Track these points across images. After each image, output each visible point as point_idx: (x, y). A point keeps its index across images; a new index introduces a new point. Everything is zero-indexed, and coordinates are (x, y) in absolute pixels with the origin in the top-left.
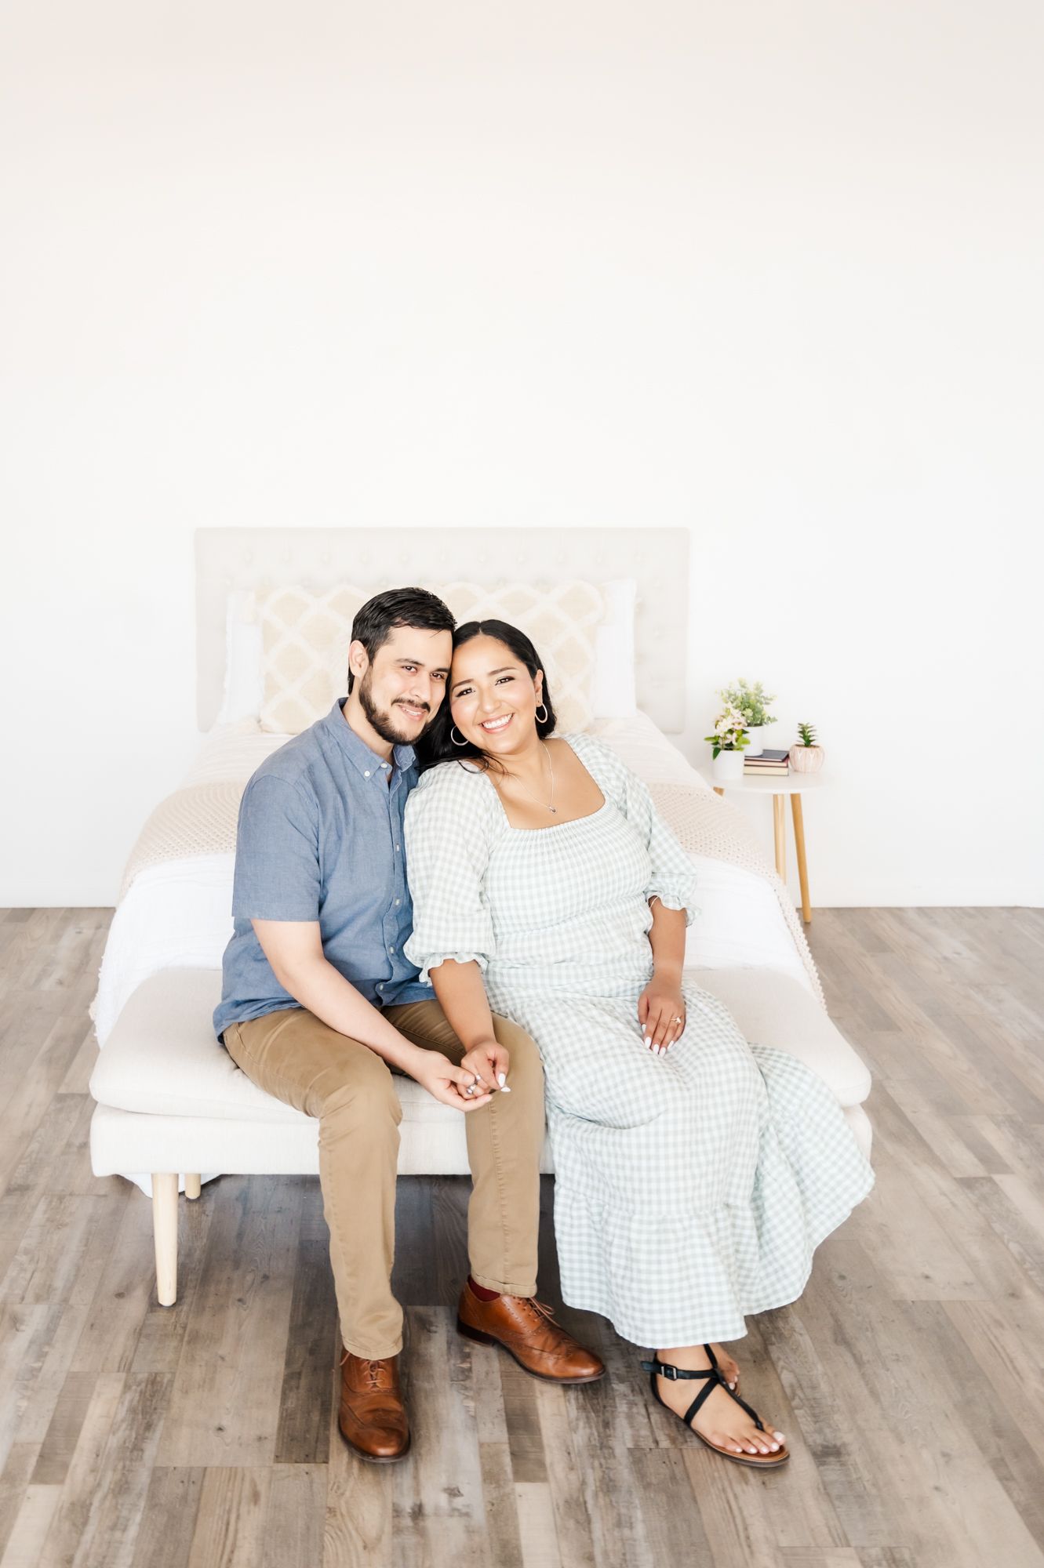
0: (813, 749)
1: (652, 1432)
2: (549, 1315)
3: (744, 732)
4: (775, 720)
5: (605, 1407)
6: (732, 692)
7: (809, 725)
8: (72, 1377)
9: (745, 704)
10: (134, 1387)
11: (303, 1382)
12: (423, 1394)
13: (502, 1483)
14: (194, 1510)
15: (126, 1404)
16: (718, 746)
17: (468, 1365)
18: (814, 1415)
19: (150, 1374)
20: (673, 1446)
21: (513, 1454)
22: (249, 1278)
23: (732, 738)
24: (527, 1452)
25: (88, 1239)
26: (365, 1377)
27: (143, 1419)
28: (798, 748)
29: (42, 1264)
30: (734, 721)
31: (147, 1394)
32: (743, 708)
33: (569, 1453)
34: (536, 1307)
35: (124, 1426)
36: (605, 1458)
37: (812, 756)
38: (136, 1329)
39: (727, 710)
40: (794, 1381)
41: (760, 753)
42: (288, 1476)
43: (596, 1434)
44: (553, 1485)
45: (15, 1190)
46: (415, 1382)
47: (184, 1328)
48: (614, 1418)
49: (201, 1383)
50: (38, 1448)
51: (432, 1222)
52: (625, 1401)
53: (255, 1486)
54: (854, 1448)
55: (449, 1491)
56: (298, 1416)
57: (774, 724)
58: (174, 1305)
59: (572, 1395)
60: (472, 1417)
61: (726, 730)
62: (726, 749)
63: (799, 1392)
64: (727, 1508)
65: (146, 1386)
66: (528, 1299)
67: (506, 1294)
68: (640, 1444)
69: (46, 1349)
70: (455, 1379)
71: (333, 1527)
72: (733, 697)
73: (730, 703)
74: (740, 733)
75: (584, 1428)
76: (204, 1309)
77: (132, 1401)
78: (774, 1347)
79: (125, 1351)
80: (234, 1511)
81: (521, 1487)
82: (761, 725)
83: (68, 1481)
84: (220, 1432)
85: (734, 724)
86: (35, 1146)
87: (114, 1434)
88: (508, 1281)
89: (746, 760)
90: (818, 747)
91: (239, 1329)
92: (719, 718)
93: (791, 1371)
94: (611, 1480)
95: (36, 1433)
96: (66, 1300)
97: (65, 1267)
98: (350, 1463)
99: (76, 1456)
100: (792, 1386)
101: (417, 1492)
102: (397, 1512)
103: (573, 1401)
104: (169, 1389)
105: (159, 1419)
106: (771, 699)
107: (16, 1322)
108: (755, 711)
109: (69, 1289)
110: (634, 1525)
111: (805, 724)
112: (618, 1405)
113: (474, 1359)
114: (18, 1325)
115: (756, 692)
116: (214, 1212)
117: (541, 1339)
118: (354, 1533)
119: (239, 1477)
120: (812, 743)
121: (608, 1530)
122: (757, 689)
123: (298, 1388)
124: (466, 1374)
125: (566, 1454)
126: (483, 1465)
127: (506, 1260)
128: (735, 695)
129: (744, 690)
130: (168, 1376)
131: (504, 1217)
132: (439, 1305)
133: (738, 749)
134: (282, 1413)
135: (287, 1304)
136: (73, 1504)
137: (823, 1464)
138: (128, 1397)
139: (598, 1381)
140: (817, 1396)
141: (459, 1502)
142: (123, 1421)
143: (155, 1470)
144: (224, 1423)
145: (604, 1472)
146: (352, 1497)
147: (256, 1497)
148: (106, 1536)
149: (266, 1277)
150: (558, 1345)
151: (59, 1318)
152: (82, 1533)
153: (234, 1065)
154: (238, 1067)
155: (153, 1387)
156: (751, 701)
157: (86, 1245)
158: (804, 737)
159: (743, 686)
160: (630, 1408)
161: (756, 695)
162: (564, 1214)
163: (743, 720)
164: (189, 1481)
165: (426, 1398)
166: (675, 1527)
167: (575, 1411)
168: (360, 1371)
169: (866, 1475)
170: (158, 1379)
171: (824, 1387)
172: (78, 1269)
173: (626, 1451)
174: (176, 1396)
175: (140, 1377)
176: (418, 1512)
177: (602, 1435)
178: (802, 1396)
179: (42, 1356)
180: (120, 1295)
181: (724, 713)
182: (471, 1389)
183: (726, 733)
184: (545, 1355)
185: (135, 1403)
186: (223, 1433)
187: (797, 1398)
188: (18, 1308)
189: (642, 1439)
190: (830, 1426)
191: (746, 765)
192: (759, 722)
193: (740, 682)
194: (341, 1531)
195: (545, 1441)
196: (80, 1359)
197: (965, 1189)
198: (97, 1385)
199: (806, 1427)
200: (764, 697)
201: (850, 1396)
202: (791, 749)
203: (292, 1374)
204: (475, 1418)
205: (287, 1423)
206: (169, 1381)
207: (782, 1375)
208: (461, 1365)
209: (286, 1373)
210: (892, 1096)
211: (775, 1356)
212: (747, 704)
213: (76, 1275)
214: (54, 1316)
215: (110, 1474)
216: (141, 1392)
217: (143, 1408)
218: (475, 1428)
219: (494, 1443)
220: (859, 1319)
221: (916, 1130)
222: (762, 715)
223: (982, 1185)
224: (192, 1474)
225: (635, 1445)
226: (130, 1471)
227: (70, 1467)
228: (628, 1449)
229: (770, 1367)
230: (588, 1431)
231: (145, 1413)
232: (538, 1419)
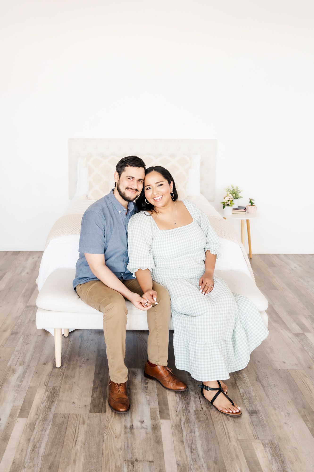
0: (254, 206)
1: (201, 406)
2: (171, 371)
3: (233, 201)
4: (242, 197)
5: (187, 398)
6: (229, 189)
8: (30, 387)
9: (233, 193)
10: (48, 391)
11: (98, 390)
12: (134, 394)
13: (157, 420)
14: (66, 426)
15: (46, 395)
16: (225, 205)
17: (147, 386)
18: (249, 402)
19: (53, 387)
20: (207, 410)
21: (160, 411)
22: (83, 360)
23: (229, 203)
24: (164, 411)
26: (117, 388)
27: (51, 399)
28: (249, 206)
29: (22, 355)
30: (230, 197)
31: (52, 393)
33: (177, 411)
34: (167, 369)
35: (45, 401)
36: (187, 413)
37: (253, 208)
38: (49, 374)
39: (228, 194)
40: (244, 392)
41: (237, 207)
42: (94, 417)
43: (185, 406)
44: (172, 420)
45: (14, 333)
46: (131, 390)
47: (64, 374)
48: (190, 402)
49: (68, 390)
50: (20, 407)
51: (137, 344)
52: (193, 397)
53: (84, 419)
54: (261, 411)
55: (141, 422)
56: (97, 400)
57: (242, 198)
58: (60, 367)
59: (178, 395)
61: (227, 200)
62: (227, 206)
63: (245, 395)
64: (223, 428)
65: (52, 390)
66: (165, 367)
67: (158, 365)
68: (197, 409)
69: (23, 379)
70: (143, 390)
71: (107, 432)
72: (229, 190)
73: (228, 192)
74: (231, 201)
75: (181, 404)
76: (69, 368)
78: (238, 382)
79: (46, 380)
80: (78, 426)
81: (162, 421)
82: (238, 199)
83: (29, 417)
84: (74, 404)
85: (229, 198)
86: (20, 321)
87: (42, 404)
88: (159, 361)
89: (233, 209)
90: (255, 206)
91: (80, 374)
92: (225, 197)
93: (243, 389)
94: (189, 419)
95: (20, 403)
96: (29, 365)
97: (28, 356)
98: (112, 413)
99: (31, 410)
100: (243, 393)
101: (132, 422)
102: (125, 427)
103: (178, 396)
104: (59, 391)
105: (56, 400)
106: (241, 191)
107: (14, 371)
108: (236, 195)
109: (30, 362)
110: (195, 432)
111: (251, 199)
112: (191, 398)
113: (149, 384)
114: (14, 372)
116: (72, 340)
117: (169, 378)
118: (113, 433)
119: (79, 416)
120: (253, 204)
121: (188, 433)
122: (237, 188)
123: (97, 391)
124: (147, 388)
125: (176, 412)
126: (151, 415)
127: (159, 355)
128: (230, 190)
129: (233, 188)
130: (58, 388)
131: (158, 342)
132: (139, 368)
133: (231, 206)
134: (92, 399)
135: (94, 367)
136: (30, 424)
137: (252, 416)
138: (47, 393)
139: (186, 391)
140: (251, 396)
141: (144, 425)
142: (45, 400)
143: (54, 414)
144: (75, 401)
145: (187, 417)
146: (112, 423)
147: (84, 423)
148: (40, 433)
149: (88, 360)
150: (174, 380)
151: (27, 370)
152: (33, 432)
153: (79, 297)
154: (80, 298)
155: (54, 391)
156: (235, 192)
157: (35, 350)
158: (251, 203)
160: (195, 399)
161: (236, 190)
162: (176, 342)
163: (232, 197)
164: (64, 417)
165: (135, 395)
166: (207, 433)
167: (179, 400)
168: (115, 387)
169: (264, 419)
170: (56, 388)
171: (253, 394)
172: (32, 357)
173: (193, 411)
174: (61, 393)
175: (50, 387)
176: (132, 428)
177: (186, 406)
178: (246, 396)
179: (21, 381)
180: (44, 364)
181: (226, 195)
182: (148, 393)
183: (227, 201)
184: (170, 383)
185: (49, 395)
186: (75, 404)
187: (244, 396)
188: (15, 367)
189: (198, 408)
190: (254, 405)
191: (233, 211)
192: (237, 198)
193: (232, 186)
194: (109, 432)
195: (170, 408)
196: (33, 382)
197: (296, 337)
198: (38, 390)
199: (247, 405)
200: (238, 190)
201: (260, 396)
202: (247, 206)
203: (95, 387)
204: (149, 401)
205: (93, 401)
206: (59, 389)
207: (240, 390)
208: (145, 386)
209: (93, 387)
210: (275, 309)
211: (238, 385)
212: (234, 193)
213: (32, 358)
214: (25, 370)
215: (41, 415)
216: (51, 392)
217: (51, 396)
218: (149, 404)
219: (155, 408)
220: (264, 374)
221: (282, 319)
222: (238, 196)
223: (301, 335)
224: (65, 416)
225: (196, 409)
226: (47, 414)
227: (30, 413)
228: (194, 410)
229: (236, 387)
230: (182, 405)
231: (52, 398)
232: (168, 401)
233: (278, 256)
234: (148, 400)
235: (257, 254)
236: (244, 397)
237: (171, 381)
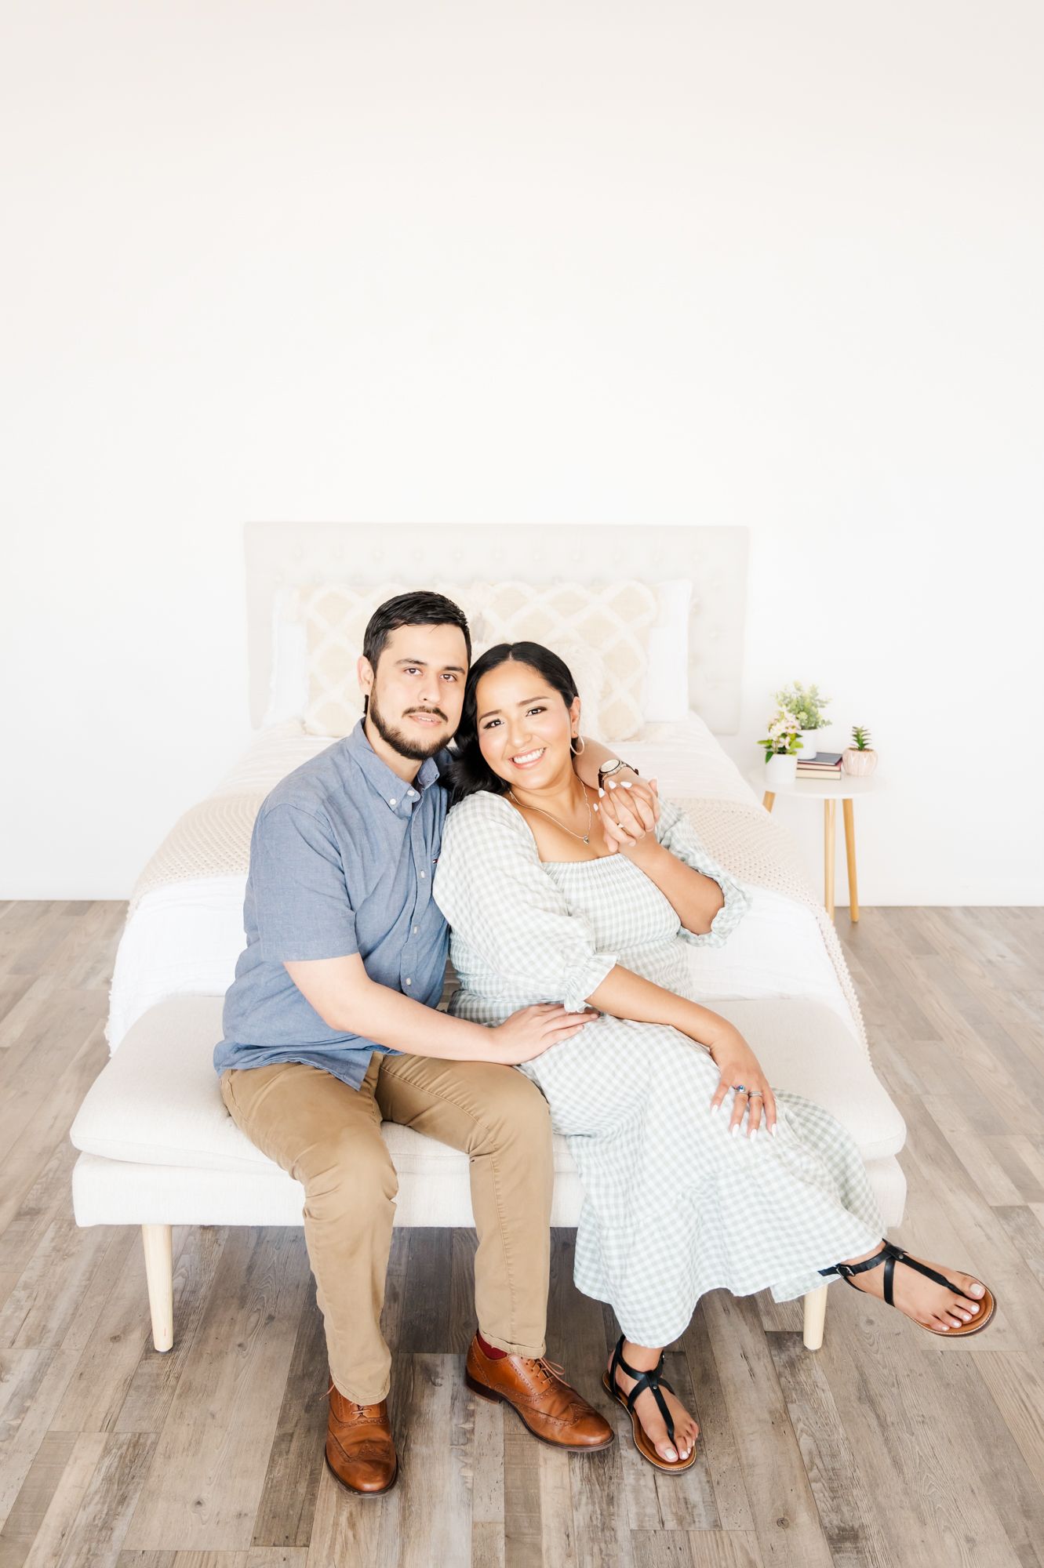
0: (867, 754)
1: (661, 1510)
2: (559, 1376)
3: (798, 736)
4: (829, 723)
5: (611, 1478)
6: (788, 695)
7: (864, 729)
8: (50, 1437)
10: (114, 1451)
11: (295, 1445)
12: (419, 1461)
15: (104, 1469)
16: (771, 750)
17: (471, 1426)
18: (832, 1490)
19: (134, 1434)
20: (680, 1528)
21: (506, 1536)
22: (254, 1319)
23: (785, 742)
24: (524, 1534)
25: (92, 1271)
27: (118, 1490)
28: (851, 752)
29: (40, 1302)
30: (788, 725)
31: (128, 1459)
32: (797, 711)
33: (568, 1536)
34: (545, 1367)
35: (97, 1498)
36: (606, 1542)
37: (865, 760)
38: (126, 1380)
39: (782, 713)
40: (814, 1448)
41: (813, 756)
42: (264, 1563)
43: (599, 1512)
45: (25, 1214)
46: (413, 1445)
47: (178, 1378)
48: (619, 1492)
49: (186, 1447)
52: (632, 1472)
54: (872, 1530)
56: (284, 1487)
57: (828, 727)
58: (171, 1350)
59: (577, 1463)
60: (468, 1489)
61: (780, 734)
62: (779, 753)
63: (817, 1461)
65: (128, 1449)
66: (538, 1360)
67: (513, 1353)
68: (644, 1524)
69: (27, 1404)
70: (456, 1443)
72: (788, 700)
73: (784, 706)
74: (794, 736)
75: (587, 1504)
76: (201, 1355)
77: (110, 1467)
78: (794, 1405)
79: (111, 1407)
82: (815, 728)
84: (199, 1508)
85: (787, 728)
86: (53, 1164)
87: (85, 1508)
88: (514, 1341)
89: (799, 763)
90: (872, 750)
91: (235, 1380)
92: (773, 722)
93: (810, 1436)
96: (58, 1344)
97: (63, 1305)
98: (331, 1547)
99: (40, 1535)
100: (810, 1453)
103: (578, 1471)
104: (151, 1452)
105: (135, 1491)
106: (826, 702)
108: (810, 714)
109: (65, 1329)
111: (859, 727)
112: (626, 1476)
113: (478, 1418)
114: (2, 1374)
115: (811, 695)
116: (227, 1241)
117: (548, 1403)
119: (212, 1562)
120: (866, 747)
122: (812, 692)
123: (288, 1452)
124: (468, 1436)
125: (565, 1537)
126: (474, 1551)
127: (513, 1320)
128: (790, 698)
129: (800, 694)
130: (153, 1437)
131: (510, 1275)
132: (447, 1353)
133: (791, 753)
134: (267, 1484)
135: (289, 1350)
137: (838, 1551)
138: (107, 1462)
140: (837, 1466)
142: (96, 1492)
143: (122, 1554)
144: (204, 1496)
145: (603, 1559)
149: (271, 1318)
150: (564, 1411)
151: (48, 1365)
155: (134, 1449)
156: (806, 704)
157: (89, 1279)
158: (858, 741)
159: (799, 689)
160: (637, 1480)
161: (812, 698)
163: (797, 723)
167: (579, 1483)
170: (142, 1440)
171: (845, 1455)
172: (76, 1309)
173: (629, 1534)
174: (158, 1461)
175: (122, 1437)
177: (605, 1513)
178: (821, 1466)
179: (22, 1411)
180: (115, 1339)
181: (777, 717)
182: (471, 1455)
183: (779, 737)
184: (552, 1419)
185: (113, 1469)
186: (202, 1508)
188: (8, 1353)
189: (647, 1519)
190: (849, 1504)
191: (798, 769)
192: (813, 725)
193: (796, 685)
195: (544, 1521)
196: (63, 1417)
197: (1000, 1219)
198: (76, 1447)
199: (823, 1505)
200: (818, 700)
201: (871, 1467)
202: (845, 752)
203: (284, 1435)
204: (471, 1490)
205: (271, 1496)
206: (152, 1443)
207: (801, 1440)
208: (463, 1426)
209: (277, 1434)
210: (931, 1112)
211: (796, 1417)
212: (801, 707)
213: (73, 1314)
214: (42, 1364)
215: (73, 1558)
216: (121, 1457)
217: (119, 1478)
218: (471, 1505)
219: (490, 1523)
220: (886, 1372)
221: (953, 1151)
222: (817, 719)
223: (1018, 1215)
224: (162, 1559)
225: (639, 1526)
226: (95, 1555)
227: (32, 1550)
228: (631, 1530)
229: (788, 1430)
230: (590, 1507)
231: (121, 1482)
232: (539, 1493)
233: (942, 912)
234: (469, 1486)
235: (877, 907)
236: (815, 1471)
237: (558, 1412)
